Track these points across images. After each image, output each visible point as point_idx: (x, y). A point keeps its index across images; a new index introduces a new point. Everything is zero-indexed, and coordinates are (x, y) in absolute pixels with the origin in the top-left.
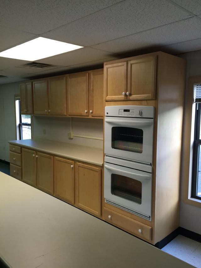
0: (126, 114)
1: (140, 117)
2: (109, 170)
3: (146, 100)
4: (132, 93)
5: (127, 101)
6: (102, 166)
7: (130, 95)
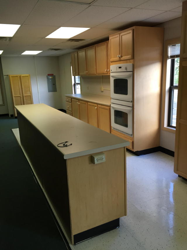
0: (120, 70)
1: (126, 71)
2: (113, 108)
3: (129, 60)
4: (123, 55)
5: (120, 61)
6: (110, 106)
7: (122, 56)
